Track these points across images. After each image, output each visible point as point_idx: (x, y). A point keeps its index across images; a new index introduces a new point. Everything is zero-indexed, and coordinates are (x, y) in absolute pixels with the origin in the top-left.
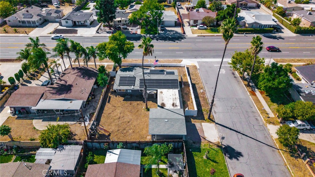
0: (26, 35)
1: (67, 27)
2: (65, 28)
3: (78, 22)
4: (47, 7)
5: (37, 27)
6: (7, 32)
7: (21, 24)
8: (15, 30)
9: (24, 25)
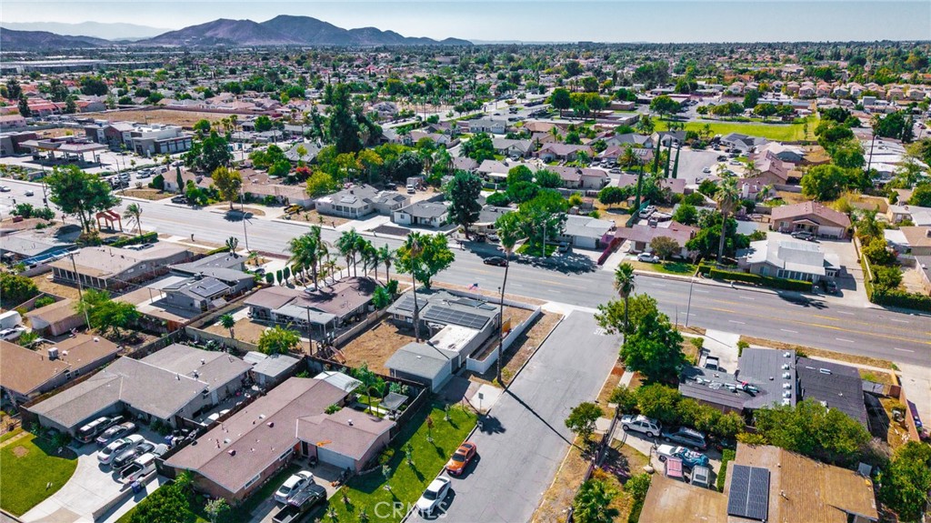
0: (332, 228)
1: (400, 224)
2: (396, 226)
3: (421, 218)
4: (395, 189)
5: (356, 218)
6: (308, 220)
7: (335, 211)
8: (321, 218)
9: (339, 212)
